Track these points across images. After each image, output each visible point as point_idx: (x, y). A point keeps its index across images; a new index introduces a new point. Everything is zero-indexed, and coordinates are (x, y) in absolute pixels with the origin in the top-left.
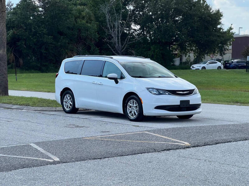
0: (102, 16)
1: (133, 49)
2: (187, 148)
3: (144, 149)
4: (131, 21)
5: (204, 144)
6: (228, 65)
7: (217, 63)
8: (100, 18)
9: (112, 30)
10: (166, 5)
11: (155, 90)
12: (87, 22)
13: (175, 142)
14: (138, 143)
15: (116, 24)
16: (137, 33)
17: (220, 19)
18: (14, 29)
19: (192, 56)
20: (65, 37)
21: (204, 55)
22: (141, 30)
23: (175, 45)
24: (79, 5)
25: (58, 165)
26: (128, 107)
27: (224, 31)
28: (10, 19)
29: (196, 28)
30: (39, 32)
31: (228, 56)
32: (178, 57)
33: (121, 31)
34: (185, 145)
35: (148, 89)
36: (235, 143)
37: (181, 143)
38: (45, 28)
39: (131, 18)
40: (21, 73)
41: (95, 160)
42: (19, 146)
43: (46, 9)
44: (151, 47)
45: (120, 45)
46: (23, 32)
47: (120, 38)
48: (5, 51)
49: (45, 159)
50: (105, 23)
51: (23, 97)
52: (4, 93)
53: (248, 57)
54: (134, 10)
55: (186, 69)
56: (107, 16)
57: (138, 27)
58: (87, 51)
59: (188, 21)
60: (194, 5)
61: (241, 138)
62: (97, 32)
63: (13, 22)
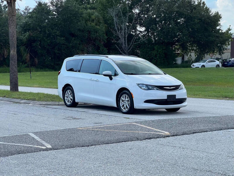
0: (110, 19)
1: (139, 49)
2: (167, 137)
3: (128, 138)
4: (137, 24)
5: (183, 133)
6: (226, 63)
7: (215, 61)
8: (109, 20)
9: (120, 31)
10: (169, 8)
11: (144, 86)
12: (96, 25)
13: (157, 132)
14: (124, 133)
15: (123, 26)
16: (142, 34)
17: (219, 21)
18: (30, 31)
19: (193, 55)
20: (76, 39)
21: (204, 55)
22: (146, 32)
23: (177, 45)
24: (89, 9)
25: (49, 151)
26: (121, 101)
27: (223, 31)
28: (26, 22)
29: (196, 30)
30: (52, 34)
31: (227, 55)
32: (180, 57)
33: (127, 32)
34: (165, 134)
35: (138, 85)
36: (211, 132)
37: (162, 132)
38: (58, 30)
39: (137, 21)
40: (36, 72)
41: (84, 147)
42: (19, 135)
43: (59, 13)
44: (155, 47)
45: (126, 46)
46: (38, 34)
47: (127, 39)
48: (15, 51)
49: (39, 147)
50: (113, 25)
51: (31, 92)
52: (15, 89)
54: (139, 14)
55: (187, 67)
56: (114, 18)
57: (143, 29)
58: (96, 51)
59: (189, 23)
60: (194, 8)
61: (217, 128)
62: (105, 34)
63: (29, 25)
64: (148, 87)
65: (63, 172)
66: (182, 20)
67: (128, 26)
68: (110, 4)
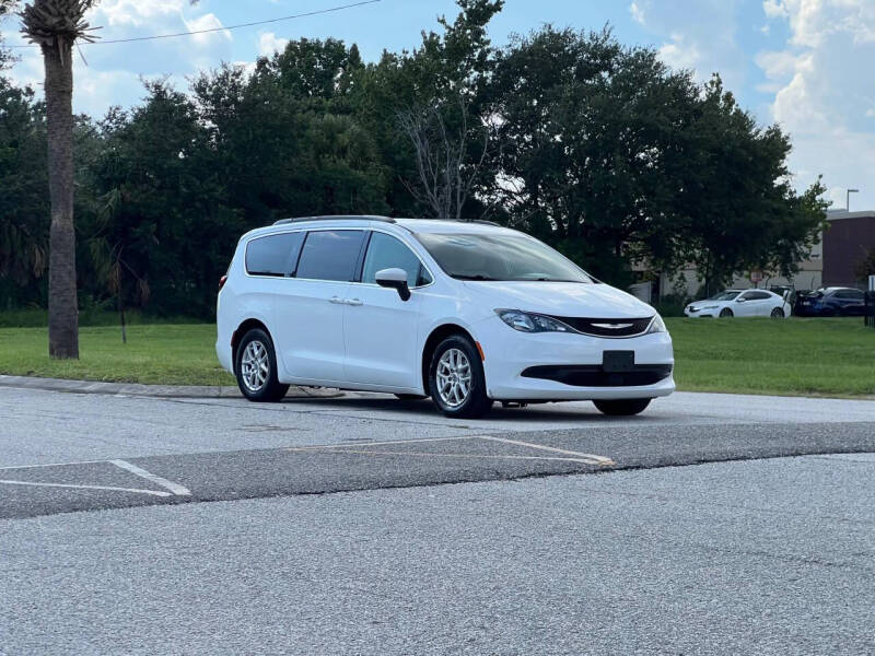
0: (402, 147)
2: (603, 471)
3: (466, 472)
4: (496, 164)
5: (661, 462)
6: (808, 303)
7: (771, 296)
8: (398, 151)
9: (435, 190)
11: (523, 317)
12: (354, 165)
13: (566, 456)
14: (449, 460)
15: (447, 171)
16: (514, 202)
17: (783, 157)
18: (122, 186)
21: (730, 274)
22: (528, 194)
23: (634, 240)
24: (330, 112)
25: (183, 506)
26: (438, 372)
27: (794, 195)
28: (112, 155)
29: (702, 186)
31: (809, 277)
32: (646, 282)
33: (462, 194)
34: (596, 463)
35: (502, 313)
36: (759, 460)
37: (586, 458)
38: (220, 183)
39: (497, 154)
41: (305, 496)
42: (76, 465)
43: (226, 122)
46: (153, 195)
48: (68, 218)
49: (144, 491)
50: (412, 169)
53: (870, 277)
54: (504, 130)
56: (418, 145)
57: (516, 184)
59: (678, 163)
60: (695, 111)
61: (783, 449)
62: (385, 198)
63: (121, 164)
64: (534, 321)
65: (229, 554)
66: (654, 154)
67: (464, 174)
68: (403, 94)
